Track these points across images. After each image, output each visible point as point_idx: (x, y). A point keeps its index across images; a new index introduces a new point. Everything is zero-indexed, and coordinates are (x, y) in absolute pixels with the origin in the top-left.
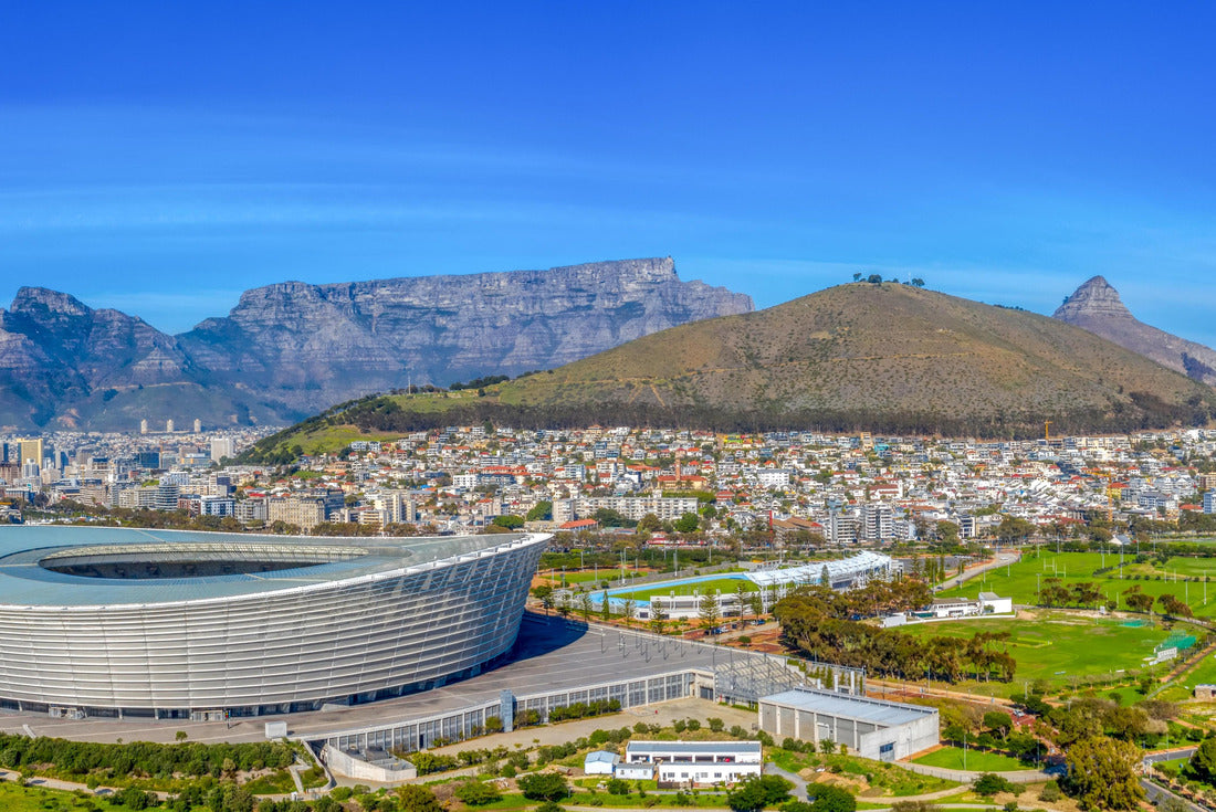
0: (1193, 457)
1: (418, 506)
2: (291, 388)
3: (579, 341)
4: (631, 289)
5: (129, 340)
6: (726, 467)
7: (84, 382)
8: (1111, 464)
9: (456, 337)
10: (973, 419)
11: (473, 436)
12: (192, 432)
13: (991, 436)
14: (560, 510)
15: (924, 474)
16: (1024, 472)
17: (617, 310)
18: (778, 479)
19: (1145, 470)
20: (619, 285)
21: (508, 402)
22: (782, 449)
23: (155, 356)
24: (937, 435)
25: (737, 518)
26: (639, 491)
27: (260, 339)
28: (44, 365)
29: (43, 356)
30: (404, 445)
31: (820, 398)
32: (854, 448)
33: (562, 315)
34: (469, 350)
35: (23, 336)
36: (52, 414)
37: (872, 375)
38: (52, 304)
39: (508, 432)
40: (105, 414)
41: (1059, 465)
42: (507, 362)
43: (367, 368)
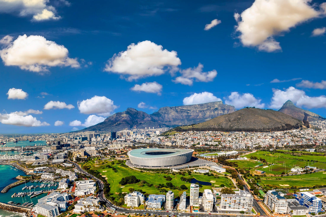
0: (294, 135)
1: (183, 143)
2: (167, 122)
3: (209, 114)
4: (216, 106)
5: (144, 116)
6: (224, 137)
7: (137, 122)
8: (280, 136)
9: (191, 114)
10: (260, 129)
11: (191, 132)
12: (153, 129)
13: (262, 132)
14: (201, 144)
15: (251, 138)
16: (266, 137)
17: (214, 109)
18: (230, 139)
19: (285, 137)
20: (214, 105)
21: (196, 127)
22: (232, 134)
23: (147, 118)
24: (254, 132)
25: (223, 145)
26: (211, 141)
27: (162, 115)
28: (131, 119)
29: (131, 118)
30: (182, 134)
31: (238, 126)
32: (242, 134)
33: (206, 110)
34: (193, 116)
35: (128, 115)
36: (133, 126)
37: (246, 122)
38: (132, 110)
39: (196, 132)
40: (140, 126)
41: (271, 136)
42: (198, 117)
43: (178, 119)
